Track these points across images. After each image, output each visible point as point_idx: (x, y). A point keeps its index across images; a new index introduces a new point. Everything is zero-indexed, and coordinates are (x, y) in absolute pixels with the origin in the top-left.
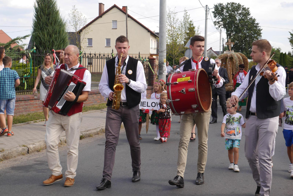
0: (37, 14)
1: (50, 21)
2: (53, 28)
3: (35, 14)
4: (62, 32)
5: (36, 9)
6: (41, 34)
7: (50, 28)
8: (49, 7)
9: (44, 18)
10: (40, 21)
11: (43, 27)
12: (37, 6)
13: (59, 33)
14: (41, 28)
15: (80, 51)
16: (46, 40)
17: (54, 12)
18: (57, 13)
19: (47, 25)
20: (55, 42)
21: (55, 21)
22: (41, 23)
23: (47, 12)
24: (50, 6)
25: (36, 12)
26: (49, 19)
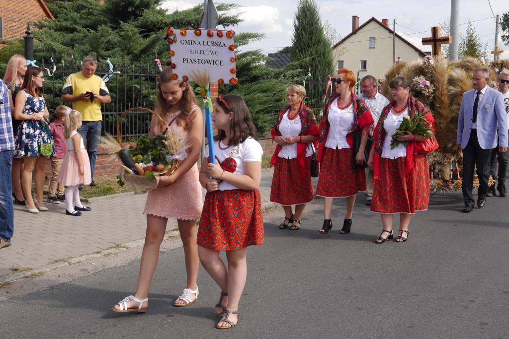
0: (297, 32)
1: (313, 41)
2: (316, 49)
3: (295, 33)
4: (327, 54)
5: (296, 27)
6: (302, 57)
7: (313, 50)
8: (312, 25)
9: (306, 38)
10: (301, 41)
11: (304, 48)
12: (297, 23)
13: (324, 54)
14: (302, 50)
15: (358, 77)
16: (308, 65)
17: (317, 30)
18: (321, 30)
19: (309, 46)
20: (319, 66)
21: (319, 41)
22: (302, 44)
23: (309, 30)
24: (313, 23)
26: (311, 39)
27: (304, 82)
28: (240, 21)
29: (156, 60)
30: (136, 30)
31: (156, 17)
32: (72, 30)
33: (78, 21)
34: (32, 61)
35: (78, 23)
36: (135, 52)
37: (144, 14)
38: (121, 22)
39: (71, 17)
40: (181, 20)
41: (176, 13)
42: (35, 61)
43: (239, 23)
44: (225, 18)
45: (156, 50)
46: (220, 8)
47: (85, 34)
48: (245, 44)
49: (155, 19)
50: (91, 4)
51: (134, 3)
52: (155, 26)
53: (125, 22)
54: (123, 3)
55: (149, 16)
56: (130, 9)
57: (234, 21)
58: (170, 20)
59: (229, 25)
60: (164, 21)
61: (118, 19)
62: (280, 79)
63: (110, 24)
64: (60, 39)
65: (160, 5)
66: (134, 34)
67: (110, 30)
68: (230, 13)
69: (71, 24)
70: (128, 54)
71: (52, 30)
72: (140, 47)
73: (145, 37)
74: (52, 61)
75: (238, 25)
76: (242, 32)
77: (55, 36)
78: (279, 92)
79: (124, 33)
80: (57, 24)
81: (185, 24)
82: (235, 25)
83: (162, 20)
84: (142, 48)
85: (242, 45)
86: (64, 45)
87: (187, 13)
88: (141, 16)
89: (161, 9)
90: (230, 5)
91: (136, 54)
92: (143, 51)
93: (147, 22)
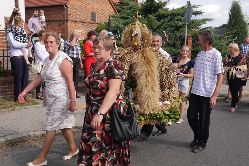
1: (238, 21)
2: (240, 26)
3: (229, 18)
4: (245, 28)
5: (230, 15)
6: (232, 29)
7: (238, 26)
8: (238, 14)
9: (234, 20)
10: (232, 22)
11: (233, 25)
12: (230, 13)
13: (243, 28)
14: (232, 26)
16: (235, 33)
17: (240, 16)
18: (242, 16)
19: (236, 24)
20: (241, 34)
21: (241, 21)
22: (232, 23)
23: (236, 16)
25: (230, 17)
26: (237, 20)
27: (233, 41)
28: (203, 13)
29: (164, 31)
30: (155, 18)
31: (164, 12)
32: (127, 18)
33: (129, 14)
34: (110, 32)
35: (129, 15)
36: (154, 28)
37: (159, 11)
38: (148, 14)
39: (127, 12)
40: (175, 13)
41: (173, 10)
42: (112, 32)
43: (203, 14)
44: (196, 12)
45: (163, 27)
46: (194, 7)
47: (132, 20)
48: (205, 23)
49: (163, 13)
50: (135, 7)
51: (154, 6)
52: (163, 16)
53: (150, 14)
54: (149, 6)
55: (161, 11)
56: (152, 9)
57: (200, 13)
58: (171, 13)
59: (198, 15)
60: (167, 14)
61: (147, 13)
62: (221, 40)
63: (143, 15)
64: (122, 22)
65: (166, 6)
66: (154, 20)
67: (143, 18)
68: (198, 9)
69: (126, 16)
70: (151, 29)
71: (118, 18)
72: (156, 26)
73: (159, 21)
74: (119, 32)
75: (202, 15)
76: (204, 18)
77: (119, 21)
78: (221, 46)
79: (150, 19)
80: (121, 16)
81: (177, 15)
82: (201, 15)
83: (166, 13)
84: (157, 26)
85: (204, 24)
86: (123, 25)
87: (178, 10)
88: (157, 11)
89: (166, 8)
90: (199, 6)
91: (155, 29)
92: (158, 27)
93: (160, 14)
